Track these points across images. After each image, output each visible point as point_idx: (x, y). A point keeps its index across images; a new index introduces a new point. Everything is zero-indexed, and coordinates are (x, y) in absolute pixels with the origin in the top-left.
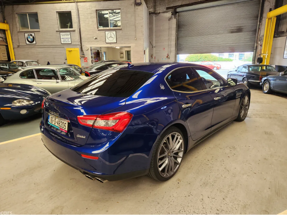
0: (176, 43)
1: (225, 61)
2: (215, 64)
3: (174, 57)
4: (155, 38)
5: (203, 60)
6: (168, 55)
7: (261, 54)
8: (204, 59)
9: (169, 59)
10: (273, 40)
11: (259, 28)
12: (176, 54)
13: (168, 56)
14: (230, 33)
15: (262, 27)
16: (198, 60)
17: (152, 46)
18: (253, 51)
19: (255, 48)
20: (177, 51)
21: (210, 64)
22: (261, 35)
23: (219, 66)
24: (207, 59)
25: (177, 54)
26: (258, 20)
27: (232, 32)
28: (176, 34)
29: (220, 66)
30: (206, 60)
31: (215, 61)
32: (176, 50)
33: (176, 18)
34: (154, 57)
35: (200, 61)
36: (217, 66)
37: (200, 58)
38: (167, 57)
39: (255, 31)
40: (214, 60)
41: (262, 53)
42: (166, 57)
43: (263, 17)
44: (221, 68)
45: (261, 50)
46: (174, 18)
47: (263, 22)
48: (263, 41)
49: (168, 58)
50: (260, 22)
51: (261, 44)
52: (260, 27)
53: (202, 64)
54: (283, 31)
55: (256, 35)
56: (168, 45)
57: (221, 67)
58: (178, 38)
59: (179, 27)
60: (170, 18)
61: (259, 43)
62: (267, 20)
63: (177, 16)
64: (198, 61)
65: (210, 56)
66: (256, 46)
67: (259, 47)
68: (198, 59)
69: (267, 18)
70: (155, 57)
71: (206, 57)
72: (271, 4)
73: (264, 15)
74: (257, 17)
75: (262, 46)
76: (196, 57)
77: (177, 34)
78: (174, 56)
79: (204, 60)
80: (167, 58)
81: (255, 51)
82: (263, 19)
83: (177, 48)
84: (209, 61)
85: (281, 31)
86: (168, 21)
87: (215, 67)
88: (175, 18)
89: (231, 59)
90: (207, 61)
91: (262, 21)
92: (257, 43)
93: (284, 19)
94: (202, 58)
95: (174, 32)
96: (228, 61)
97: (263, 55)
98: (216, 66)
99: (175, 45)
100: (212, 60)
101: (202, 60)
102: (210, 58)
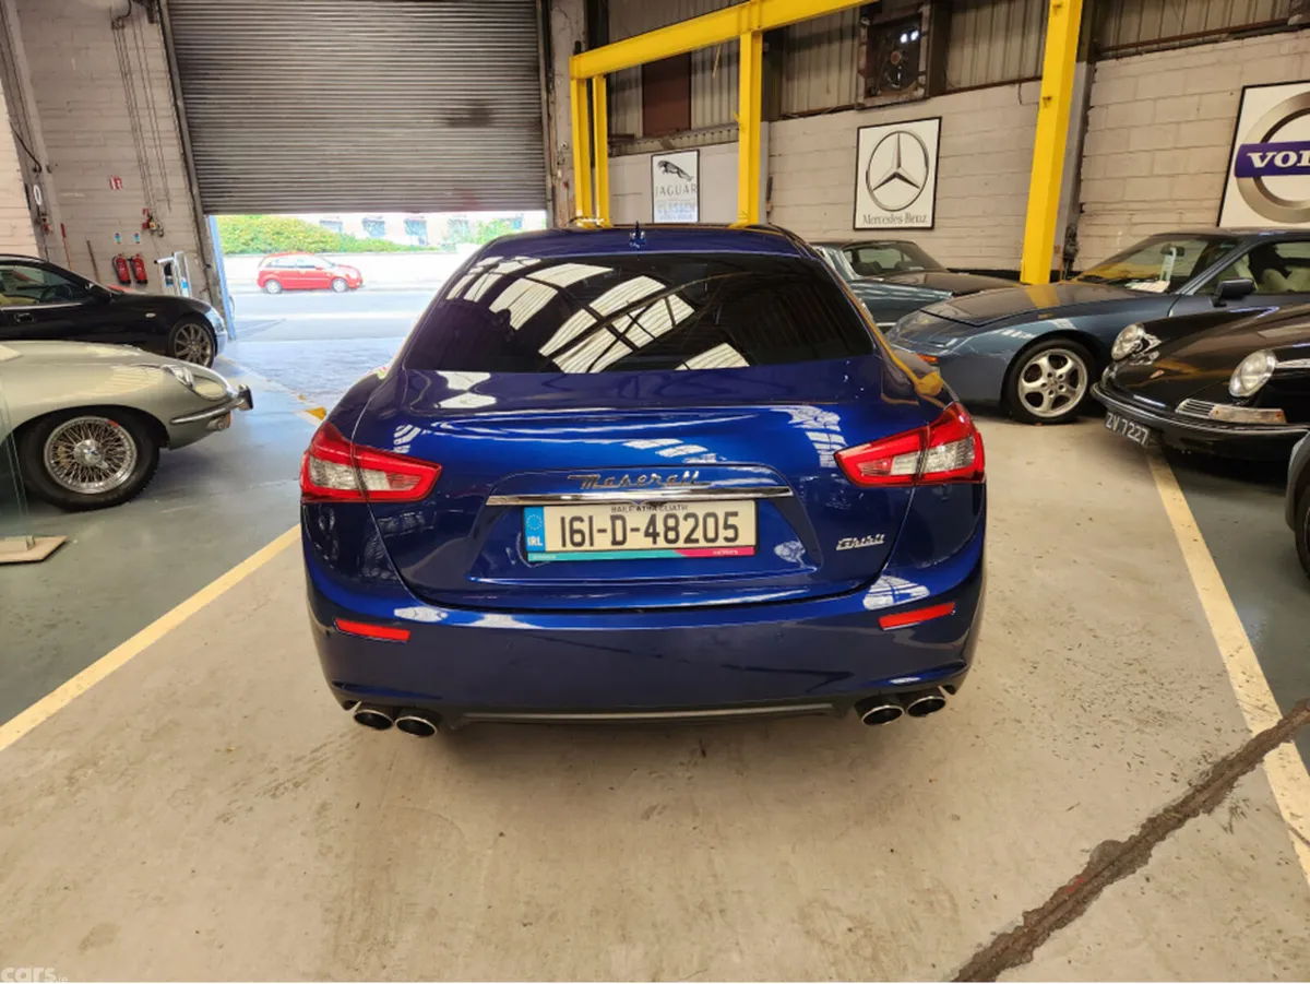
0: (184, 154)
1: (370, 251)
2: (333, 265)
3: (192, 227)
4: (43, 118)
5: (269, 248)
6: (151, 218)
7: (576, 218)
8: (269, 241)
9: (162, 236)
10: (610, 166)
11: (549, 115)
12: (199, 209)
13: (151, 224)
14: (442, 127)
15: (560, 113)
16: (244, 247)
17: (32, 164)
18: (545, 208)
19: (550, 197)
20: (202, 197)
21: (313, 267)
22: (560, 145)
23: (354, 276)
24: (287, 241)
25: (205, 212)
26: (539, 80)
27: (454, 122)
28: (176, 105)
29: (359, 274)
30: (283, 246)
31: (324, 251)
32: (195, 191)
33: (157, 17)
34: (55, 227)
35: (254, 251)
36: (348, 276)
37: (252, 235)
38: (146, 226)
39: (539, 126)
40: (322, 245)
41: (579, 213)
42: (139, 229)
43: (556, 72)
44: (361, 282)
45: (571, 202)
46: (145, 20)
47: (559, 92)
48: (572, 168)
49: (152, 232)
50: (548, 91)
51: (564, 180)
52: (551, 114)
53: (274, 264)
54: (629, 132)
55: (542, 141)
56: (142, 163)
57: (364, 277)
58: (190, 130)
59: (186, 70)
60: (119, 18)
61: (559, 173)
62: (574, 84)
63: (160, 11)
64: (242, 252)
65: (297, 229)
66: (550, 186)
67: (562, 193)
68: (242, 240)
69: (572, 79)
70: (62, 226)
71: (278, 233)
72: (575, 26)
73: (558, 65)
74: (537, 69)
75: (570, 184)
76: (226, 230)
77: (180, 104)
78: (190, 221)
79: (270, 244)
80: (148, 232)
81: (550, 204)
82: (558, 81)
83: (198, 179)
84: (300, 250)
85: (621, 132)
86: (110, 33)
87: (335, 278)
88: (151, 21)
89: (391, 244)
90: (286, 252)
91: (553, 87)
92: (552, 175)
93: (624, 89)
94: (261, 236)
95: (162, 96)
96: (383, 250)
97: (585, 220)
98: (344, 276)
99: (180, 163)
100: (313, 246)
101: (263, 247)
102: (301, 236)
